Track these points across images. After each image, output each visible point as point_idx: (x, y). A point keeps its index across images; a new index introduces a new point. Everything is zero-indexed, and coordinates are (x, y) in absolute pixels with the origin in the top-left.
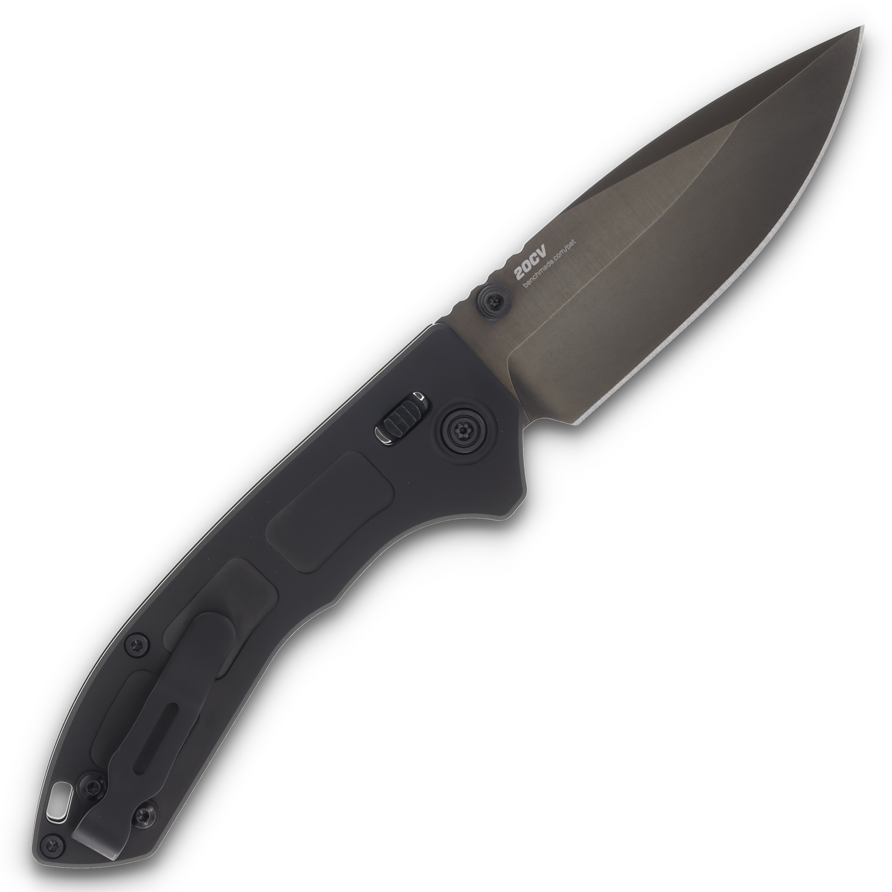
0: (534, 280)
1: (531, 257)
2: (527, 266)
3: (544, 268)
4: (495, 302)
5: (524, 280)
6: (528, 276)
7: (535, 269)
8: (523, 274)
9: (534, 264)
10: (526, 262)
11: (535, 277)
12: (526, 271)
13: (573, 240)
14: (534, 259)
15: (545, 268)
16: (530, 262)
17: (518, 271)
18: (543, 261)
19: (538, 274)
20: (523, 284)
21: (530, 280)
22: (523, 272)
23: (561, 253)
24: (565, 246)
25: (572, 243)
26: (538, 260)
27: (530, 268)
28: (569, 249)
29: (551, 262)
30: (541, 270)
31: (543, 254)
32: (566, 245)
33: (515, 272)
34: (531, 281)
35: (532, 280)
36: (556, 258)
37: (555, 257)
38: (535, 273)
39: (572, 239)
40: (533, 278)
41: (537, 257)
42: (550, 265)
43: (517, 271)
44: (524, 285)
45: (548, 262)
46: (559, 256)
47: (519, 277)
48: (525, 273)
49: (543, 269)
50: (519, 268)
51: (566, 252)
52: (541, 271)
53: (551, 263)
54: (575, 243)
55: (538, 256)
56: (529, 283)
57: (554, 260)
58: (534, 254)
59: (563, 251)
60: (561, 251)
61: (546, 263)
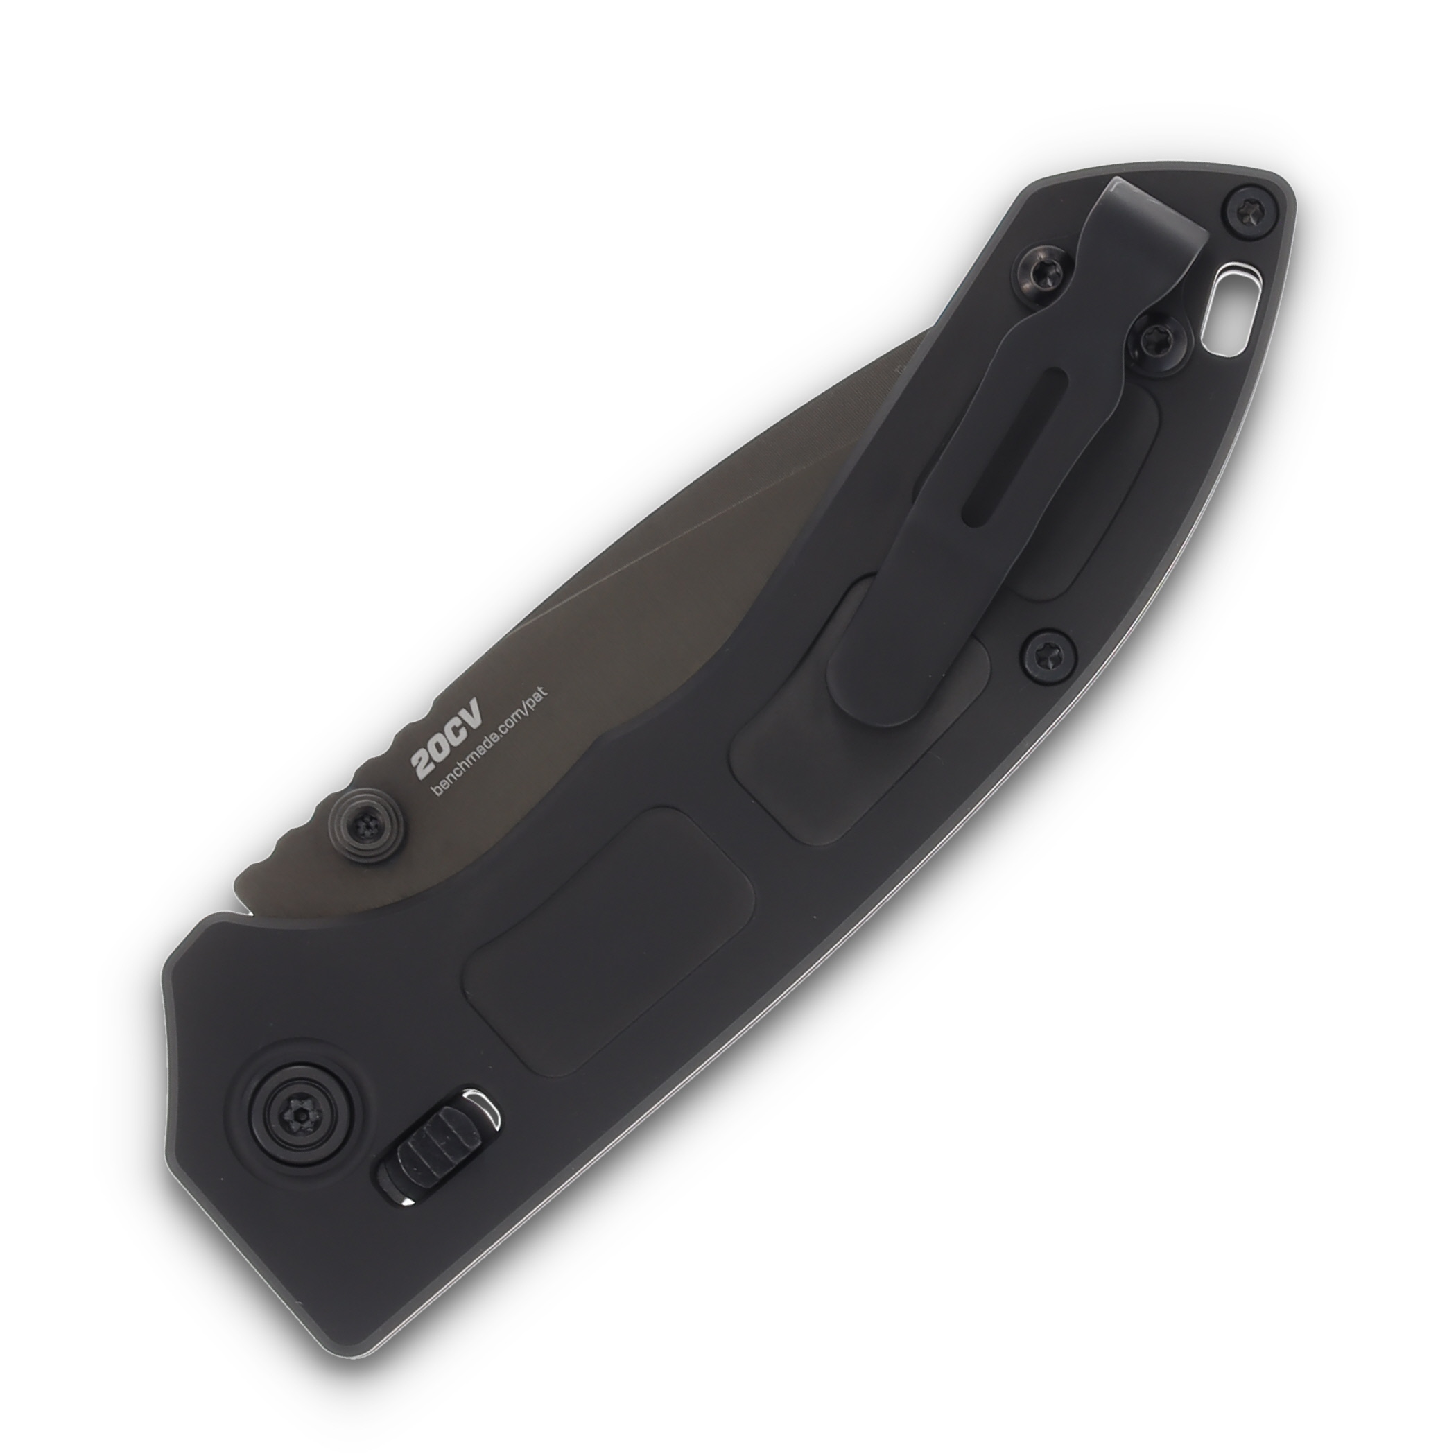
0: (456, 779)
1: (448, 728)
2: (439, 748)
3: (477, 752)
4: (368, 827)
5: (434, 777)
6: (441, 769)
7: (457, 753)
8: (432, 767)
9: (456, 742)
10: (439, 737)
11: (458, 772)
12: (439, 758)
13: (540, 689)
14: (456, 731)
15: (481, 750)
16: (447, 740)
17: (420, 759)
18: (475, 737)
19: (464, 766)
20: (432, 788)
21: (448, 778)
22: (431, 760)
23: (516, 717)
24: (523, 702)
25: (538, 696)
26: (463, 733)
27: (446, 751)
28: (534, 708)
29: (494, 738)
30: (471, 756)
31: (475, 721)
32: (525, 700)
33: (414, 760)
34: (449, 780)
35: (451, 778)
36: (503, 729)
37: (503, 726)
38: (458, 764)
39: (540, 686)
40: (455, 775)
41: (460, 727)
42: (492, 745)
43: (418, 758)
44: (434, 790)
45: (486, 737)
46: (510, 723)
47: (422, 773)
48: (435, 763)
49: (475, 753)
50: (421, 753)
51: (526, 717)
52: (470, 759)
53: (493, 740)
54: (545, 694)
55: (465, 724)
56: (444, 785)
57: (499, 733)
58: (455, 722)
59: (519, 713)
60: (516, 713)
61: (482, 741)
